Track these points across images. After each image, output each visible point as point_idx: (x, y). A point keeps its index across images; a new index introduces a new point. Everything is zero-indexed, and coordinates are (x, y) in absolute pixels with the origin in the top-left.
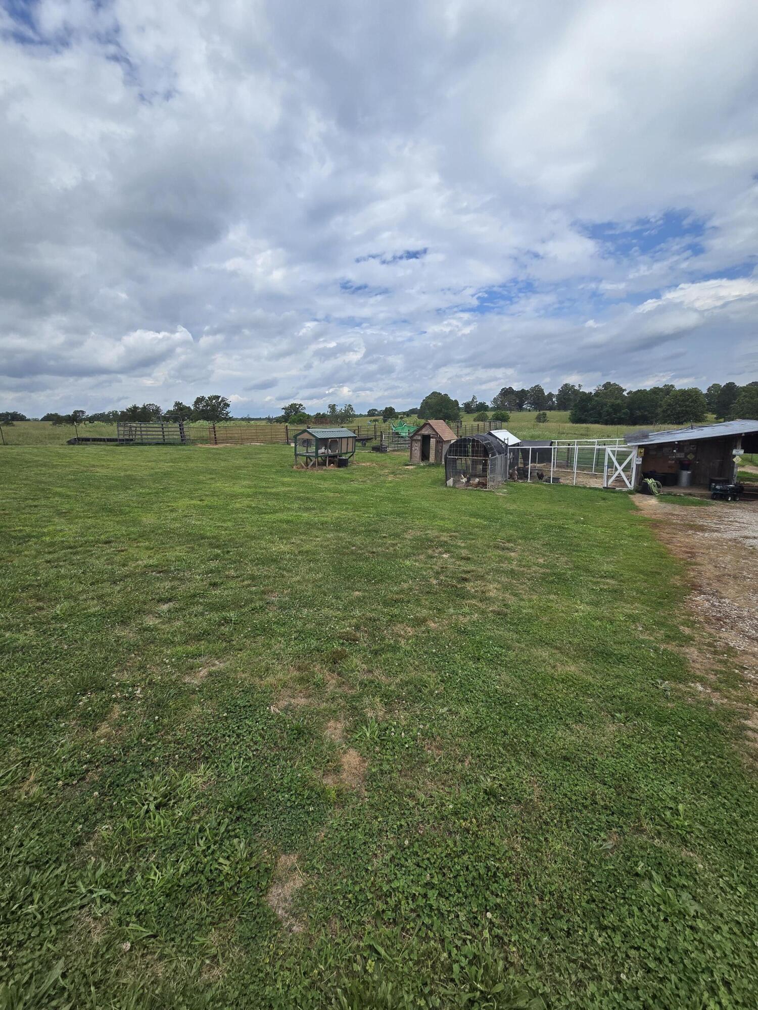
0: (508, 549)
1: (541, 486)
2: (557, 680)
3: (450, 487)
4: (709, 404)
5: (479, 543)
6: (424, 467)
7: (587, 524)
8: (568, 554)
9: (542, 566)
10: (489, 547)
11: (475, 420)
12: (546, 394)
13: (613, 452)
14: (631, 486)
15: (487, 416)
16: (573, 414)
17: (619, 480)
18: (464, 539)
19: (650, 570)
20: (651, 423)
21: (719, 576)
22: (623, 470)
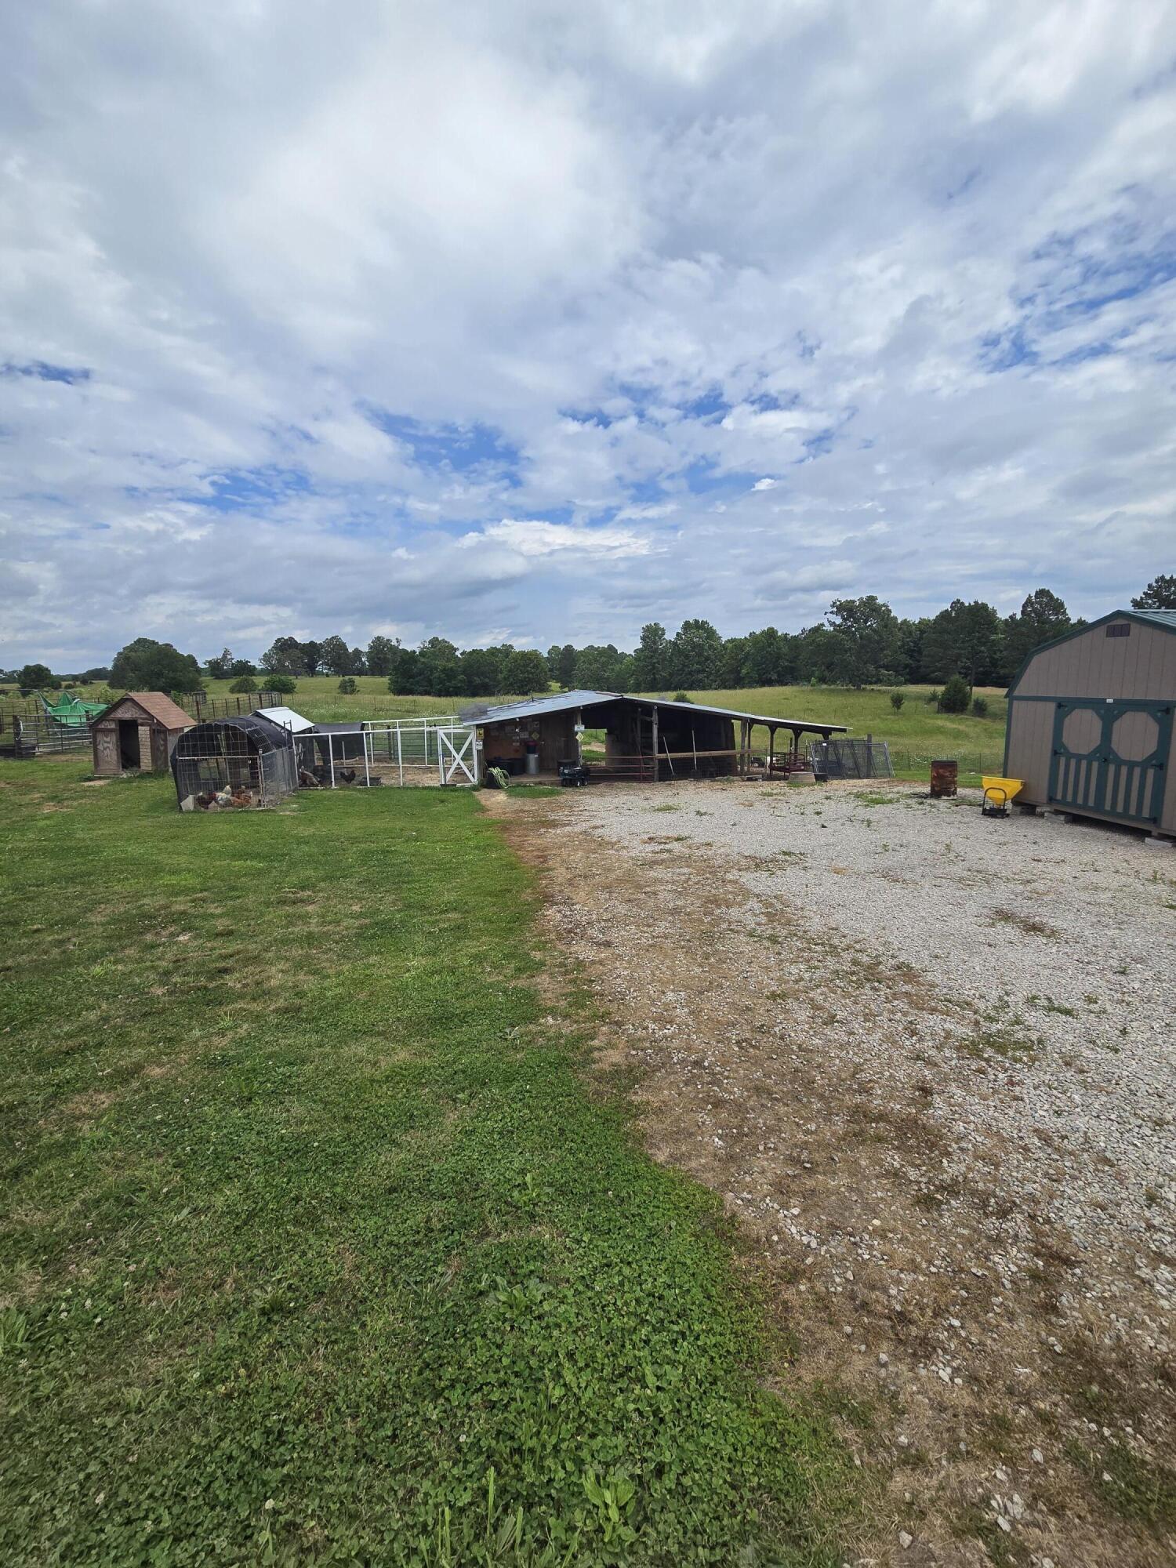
0: (302, 901)
1: (353, 793)
2: (378, 1081)
3: (189, 812)
4: (551, 670)
5: (250, 901)
6: (129, 781)
7: (422, 840)
8: (396, 889)
9: (360, 915)
10: (268, 904)
11: (232, 691)
12: (350, 650)
13: (448, 735)
14: (475, 781)
15: (254, 684)
16: (393, 682)
17: (459, 772)
18: (220, 900)
19: (499, 888)
20: (491, 694)
21: (571, 879)
22: (463, 759)
